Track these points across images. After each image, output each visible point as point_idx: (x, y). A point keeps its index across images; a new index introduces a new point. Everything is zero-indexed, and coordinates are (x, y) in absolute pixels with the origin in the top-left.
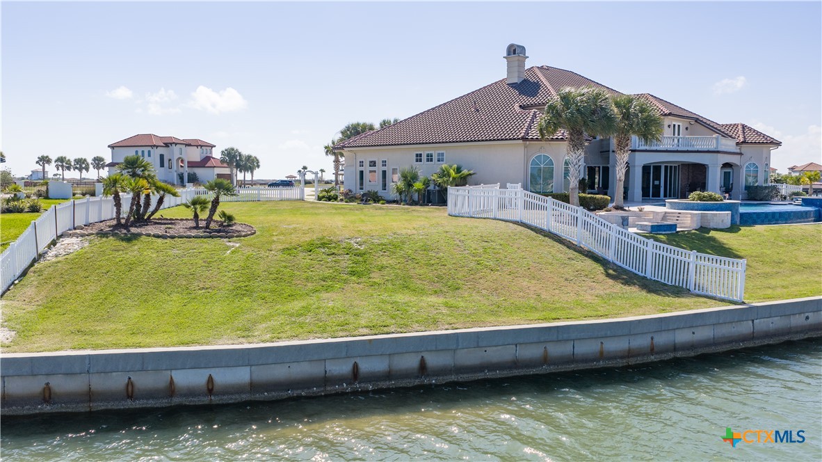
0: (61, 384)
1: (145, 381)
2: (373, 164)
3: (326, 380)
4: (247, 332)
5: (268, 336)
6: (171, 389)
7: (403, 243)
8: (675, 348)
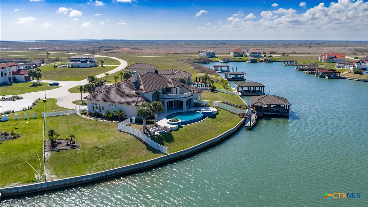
0: (67, 183)
1: (78, 181)
2: (96, 104)
3: (103, 177)
4: (90, 171)
5: (94, 172)
6: (82, 181)
7: (110, 145)
8: (155, 164)
